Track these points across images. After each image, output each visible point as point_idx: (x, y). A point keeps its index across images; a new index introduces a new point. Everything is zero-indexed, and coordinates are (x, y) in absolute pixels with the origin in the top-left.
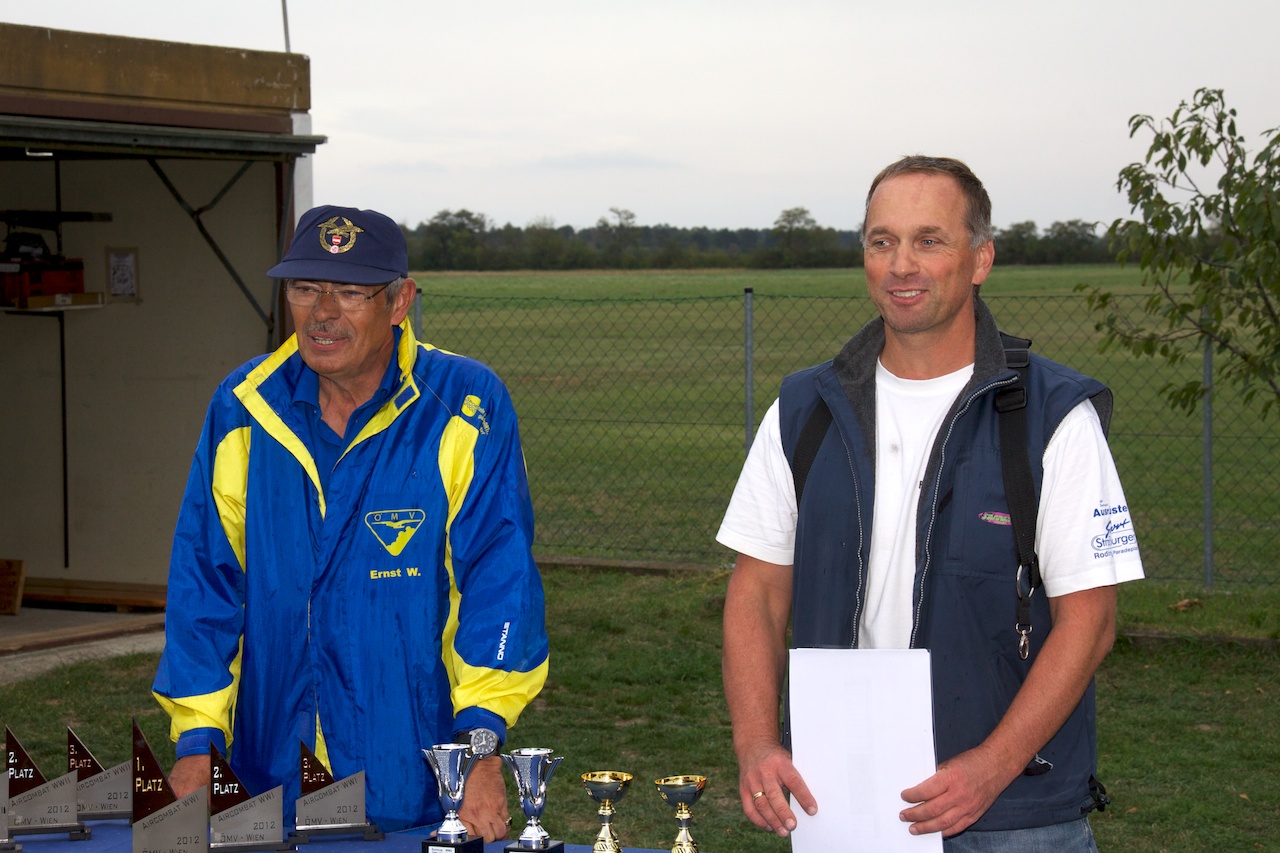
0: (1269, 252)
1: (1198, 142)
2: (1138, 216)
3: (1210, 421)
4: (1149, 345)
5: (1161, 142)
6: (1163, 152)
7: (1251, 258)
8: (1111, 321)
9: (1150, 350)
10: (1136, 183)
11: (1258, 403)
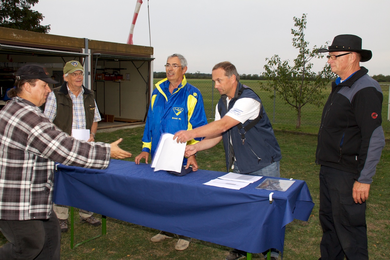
0: (284, 77)
1: (275, 62)
2: (266, 72)
3: (275, 100)
4: (267, 90)
5: (270, 62)
6: (270, 63)
7: (281, 78)
8: (262, 86)
9: (267, 91)
10: (266, 67)
11: (281, 98)
